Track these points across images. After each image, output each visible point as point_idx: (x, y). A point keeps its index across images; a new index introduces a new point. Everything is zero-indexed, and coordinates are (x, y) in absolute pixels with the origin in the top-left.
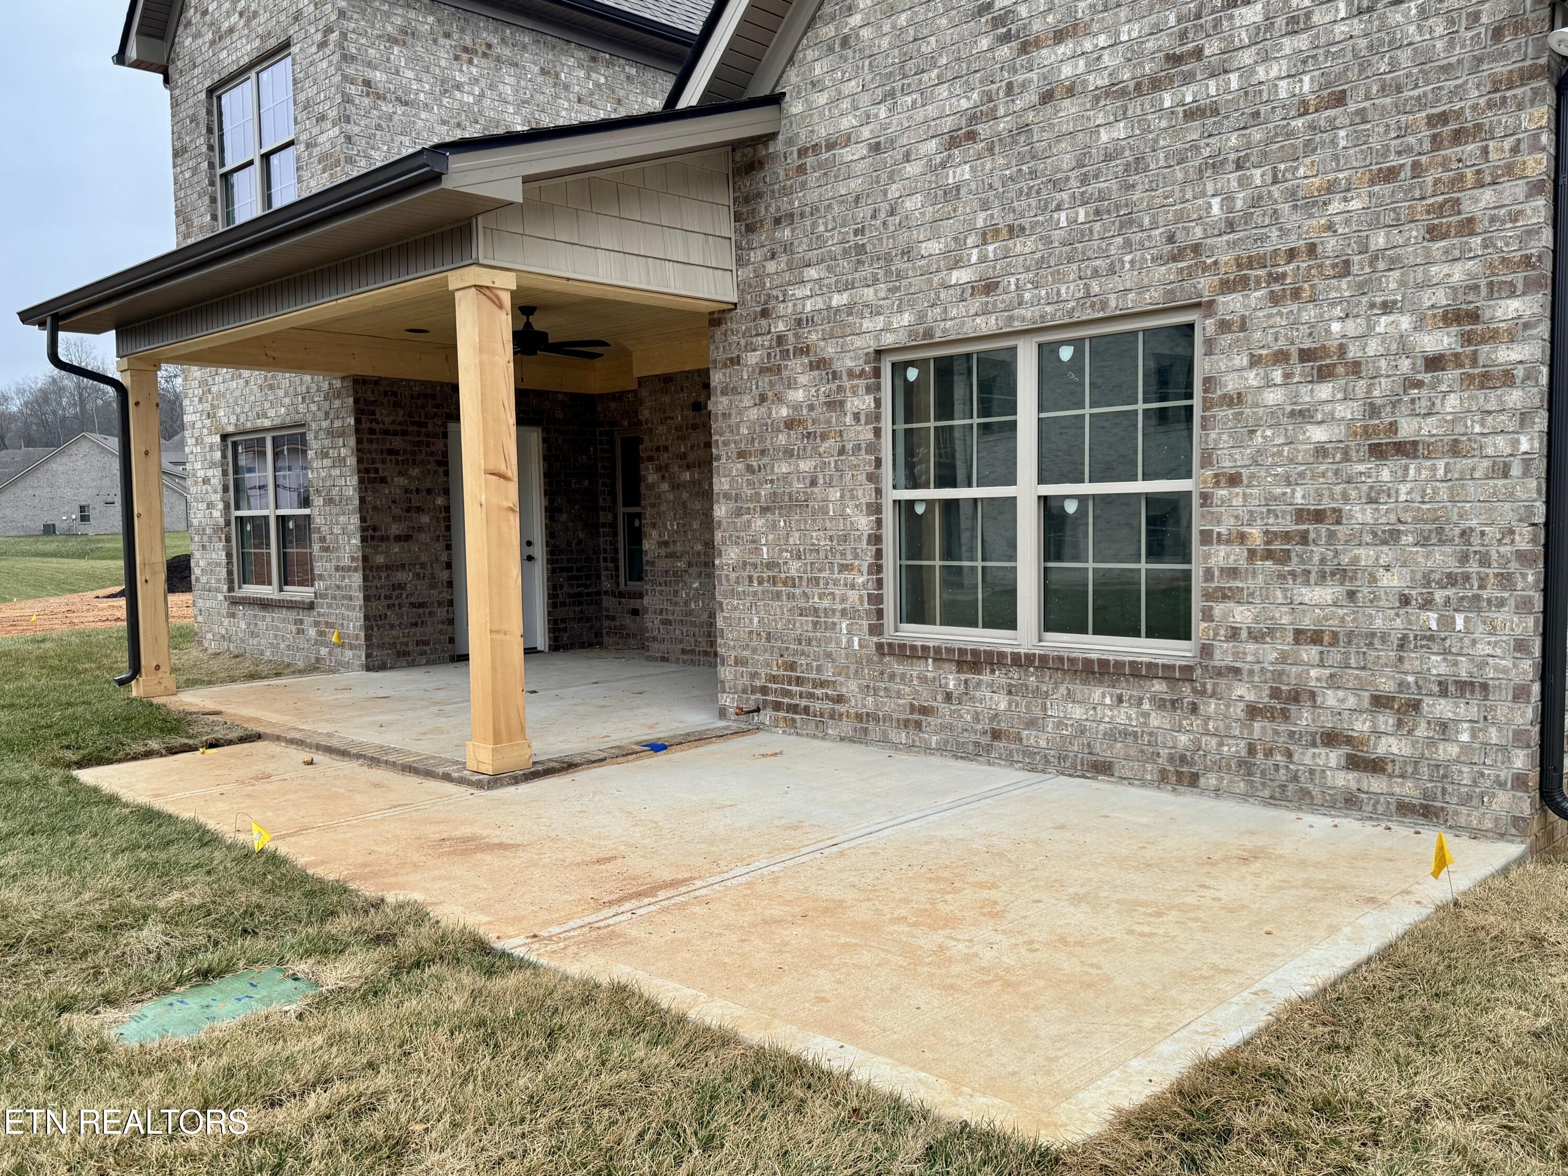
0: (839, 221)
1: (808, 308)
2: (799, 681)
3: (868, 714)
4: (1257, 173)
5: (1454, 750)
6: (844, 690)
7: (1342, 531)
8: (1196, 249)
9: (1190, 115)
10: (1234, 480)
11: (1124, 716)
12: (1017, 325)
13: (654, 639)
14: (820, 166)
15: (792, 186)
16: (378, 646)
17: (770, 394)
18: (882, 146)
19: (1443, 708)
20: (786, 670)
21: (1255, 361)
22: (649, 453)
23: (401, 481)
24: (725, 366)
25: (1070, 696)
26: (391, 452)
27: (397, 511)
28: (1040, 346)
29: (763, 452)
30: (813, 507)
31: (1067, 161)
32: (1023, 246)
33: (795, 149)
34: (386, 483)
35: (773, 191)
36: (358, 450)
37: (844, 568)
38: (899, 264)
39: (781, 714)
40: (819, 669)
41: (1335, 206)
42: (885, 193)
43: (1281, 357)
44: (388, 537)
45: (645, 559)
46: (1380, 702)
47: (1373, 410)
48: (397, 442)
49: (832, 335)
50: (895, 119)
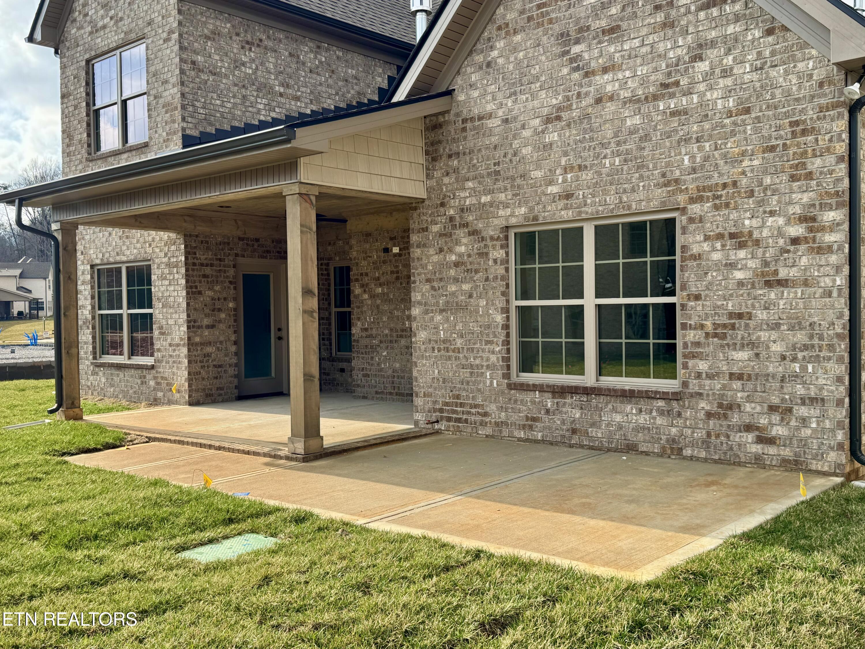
0: (485, 158)
1: (467, 203)
2: (462, 405)
3: (502, 422)
4: (707, 145)
5: (809, 432)
6: (488, 409)
7: (752, 323)
8: (677, 181)
9: (673, 114)
10: (697, 297)
11: (643, 419)
12: (584, 216)
13: (358, 386)
14: (475, 128)
15: (458, 138)
16: (196, 390)
17: (445, 248)
18: (510, 120)
19: (803, 411)
20: (454, 399)
21: (707, 238)
22: (356, 277)
23: (210, 293)
24: (419, 232)
25: (614, 410)
26: (205, 276)
27: (207, 311)
28: (596, 227)
29: (441, 279)
30: (470, 309)
31: (609, 134)
32: (587, 176)
33: (460, 119)
34: (201, 294)
35: (447, 140)
36: (186, 275)
37: (488, 342)
38: (518, 181)
39: (451, 424)
40: (474, 398)
41: (746, 163)
42: (511, 145)
43: (720, 236)
44: (202, 326)
45: (353, 338)
46: (772, 409)
47: (766, 264)
48: (208, 271)
49: (481, 218)
50: (516, 107)
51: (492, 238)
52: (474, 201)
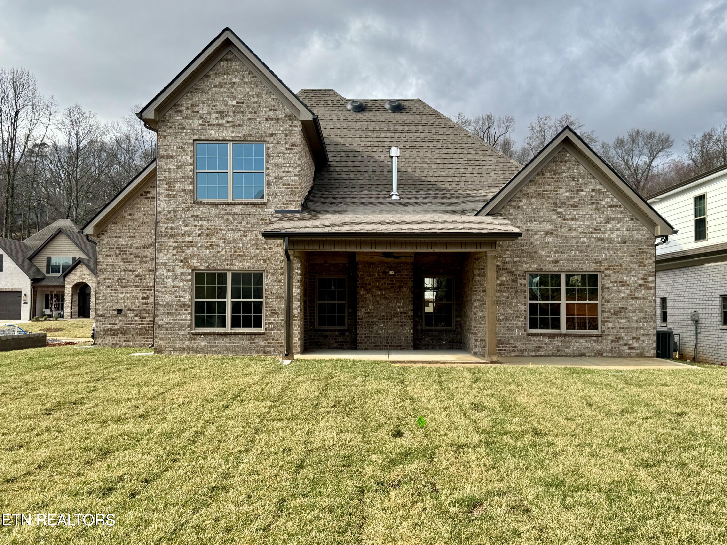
1: (507, 260)
3: (523, 349)
4: (611, 252)
5: (645, 344)
6: (516, 345)
7: (627, 310)
8: (600, 262)
9: (599, 239)
10: (608, 302)
11: (588, 344)
12: (563, 270)
19: (643, 338)
21: (611, 282)
22: (362, 285)
25: (576, 342)
28: (566, 274)
30: (508, 304)
31: (574, 242)
32: (565, 256)
38: (533, 254)
40: (509, 340)
41: (624, 259)
43: (616, 282)
46: (634, 338)
47: (631, 292)
49: (514, 267)
50: (532, 226)
51: (519, 275)
52: (510, 259)
